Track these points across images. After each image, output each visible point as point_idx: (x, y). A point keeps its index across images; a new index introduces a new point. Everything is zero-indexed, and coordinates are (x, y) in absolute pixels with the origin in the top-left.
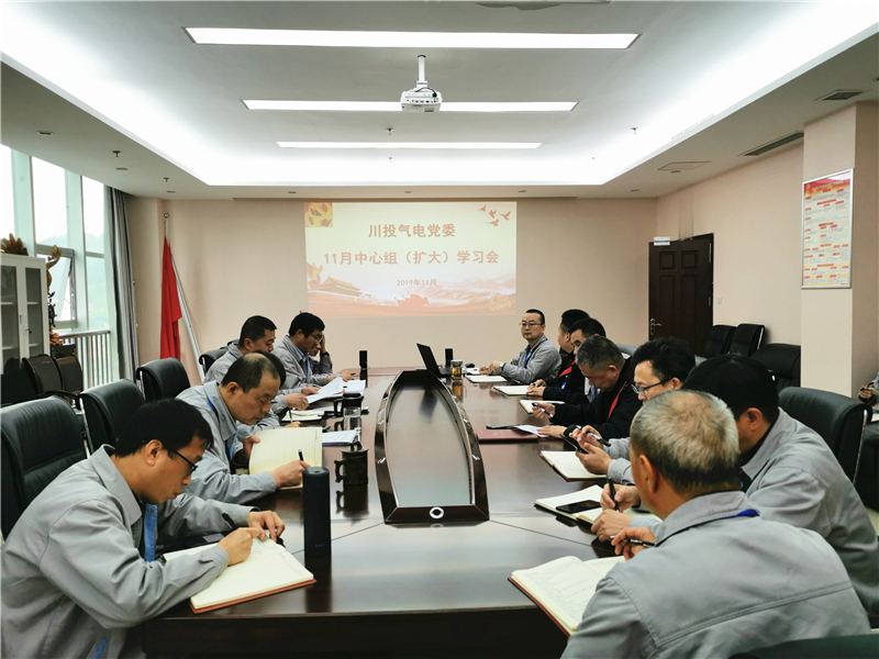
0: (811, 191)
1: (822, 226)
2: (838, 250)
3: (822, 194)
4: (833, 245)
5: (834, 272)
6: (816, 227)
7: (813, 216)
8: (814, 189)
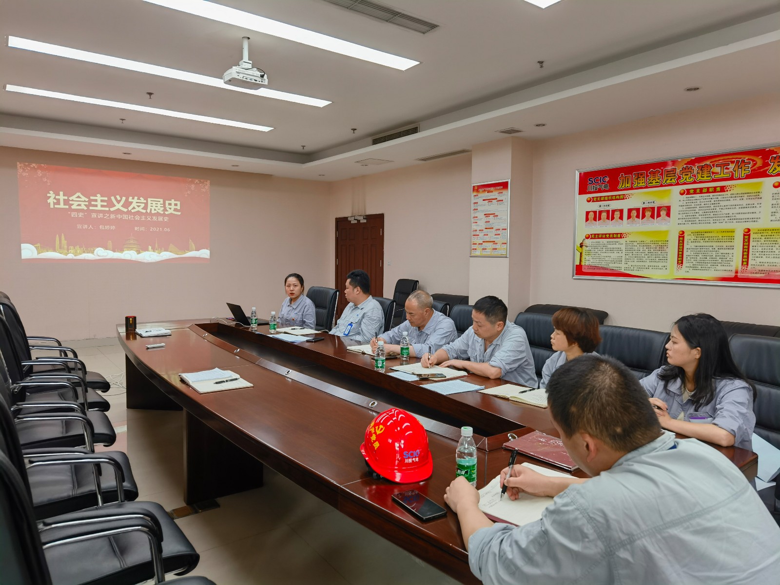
0: (478, 191)
1: (487, 215)
2: (498, 232)
3: (486, 194)
4: (495, 229)
5: (495, 246)
6: (480, 215)
7: (480, 208)
8: (481, 190)
